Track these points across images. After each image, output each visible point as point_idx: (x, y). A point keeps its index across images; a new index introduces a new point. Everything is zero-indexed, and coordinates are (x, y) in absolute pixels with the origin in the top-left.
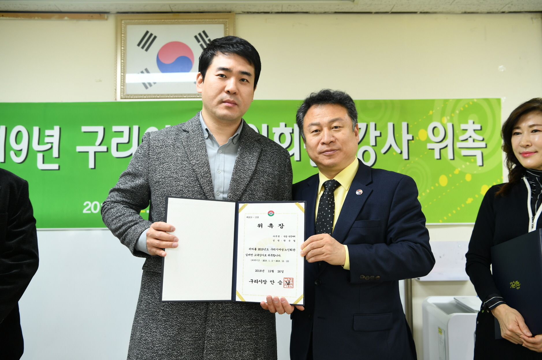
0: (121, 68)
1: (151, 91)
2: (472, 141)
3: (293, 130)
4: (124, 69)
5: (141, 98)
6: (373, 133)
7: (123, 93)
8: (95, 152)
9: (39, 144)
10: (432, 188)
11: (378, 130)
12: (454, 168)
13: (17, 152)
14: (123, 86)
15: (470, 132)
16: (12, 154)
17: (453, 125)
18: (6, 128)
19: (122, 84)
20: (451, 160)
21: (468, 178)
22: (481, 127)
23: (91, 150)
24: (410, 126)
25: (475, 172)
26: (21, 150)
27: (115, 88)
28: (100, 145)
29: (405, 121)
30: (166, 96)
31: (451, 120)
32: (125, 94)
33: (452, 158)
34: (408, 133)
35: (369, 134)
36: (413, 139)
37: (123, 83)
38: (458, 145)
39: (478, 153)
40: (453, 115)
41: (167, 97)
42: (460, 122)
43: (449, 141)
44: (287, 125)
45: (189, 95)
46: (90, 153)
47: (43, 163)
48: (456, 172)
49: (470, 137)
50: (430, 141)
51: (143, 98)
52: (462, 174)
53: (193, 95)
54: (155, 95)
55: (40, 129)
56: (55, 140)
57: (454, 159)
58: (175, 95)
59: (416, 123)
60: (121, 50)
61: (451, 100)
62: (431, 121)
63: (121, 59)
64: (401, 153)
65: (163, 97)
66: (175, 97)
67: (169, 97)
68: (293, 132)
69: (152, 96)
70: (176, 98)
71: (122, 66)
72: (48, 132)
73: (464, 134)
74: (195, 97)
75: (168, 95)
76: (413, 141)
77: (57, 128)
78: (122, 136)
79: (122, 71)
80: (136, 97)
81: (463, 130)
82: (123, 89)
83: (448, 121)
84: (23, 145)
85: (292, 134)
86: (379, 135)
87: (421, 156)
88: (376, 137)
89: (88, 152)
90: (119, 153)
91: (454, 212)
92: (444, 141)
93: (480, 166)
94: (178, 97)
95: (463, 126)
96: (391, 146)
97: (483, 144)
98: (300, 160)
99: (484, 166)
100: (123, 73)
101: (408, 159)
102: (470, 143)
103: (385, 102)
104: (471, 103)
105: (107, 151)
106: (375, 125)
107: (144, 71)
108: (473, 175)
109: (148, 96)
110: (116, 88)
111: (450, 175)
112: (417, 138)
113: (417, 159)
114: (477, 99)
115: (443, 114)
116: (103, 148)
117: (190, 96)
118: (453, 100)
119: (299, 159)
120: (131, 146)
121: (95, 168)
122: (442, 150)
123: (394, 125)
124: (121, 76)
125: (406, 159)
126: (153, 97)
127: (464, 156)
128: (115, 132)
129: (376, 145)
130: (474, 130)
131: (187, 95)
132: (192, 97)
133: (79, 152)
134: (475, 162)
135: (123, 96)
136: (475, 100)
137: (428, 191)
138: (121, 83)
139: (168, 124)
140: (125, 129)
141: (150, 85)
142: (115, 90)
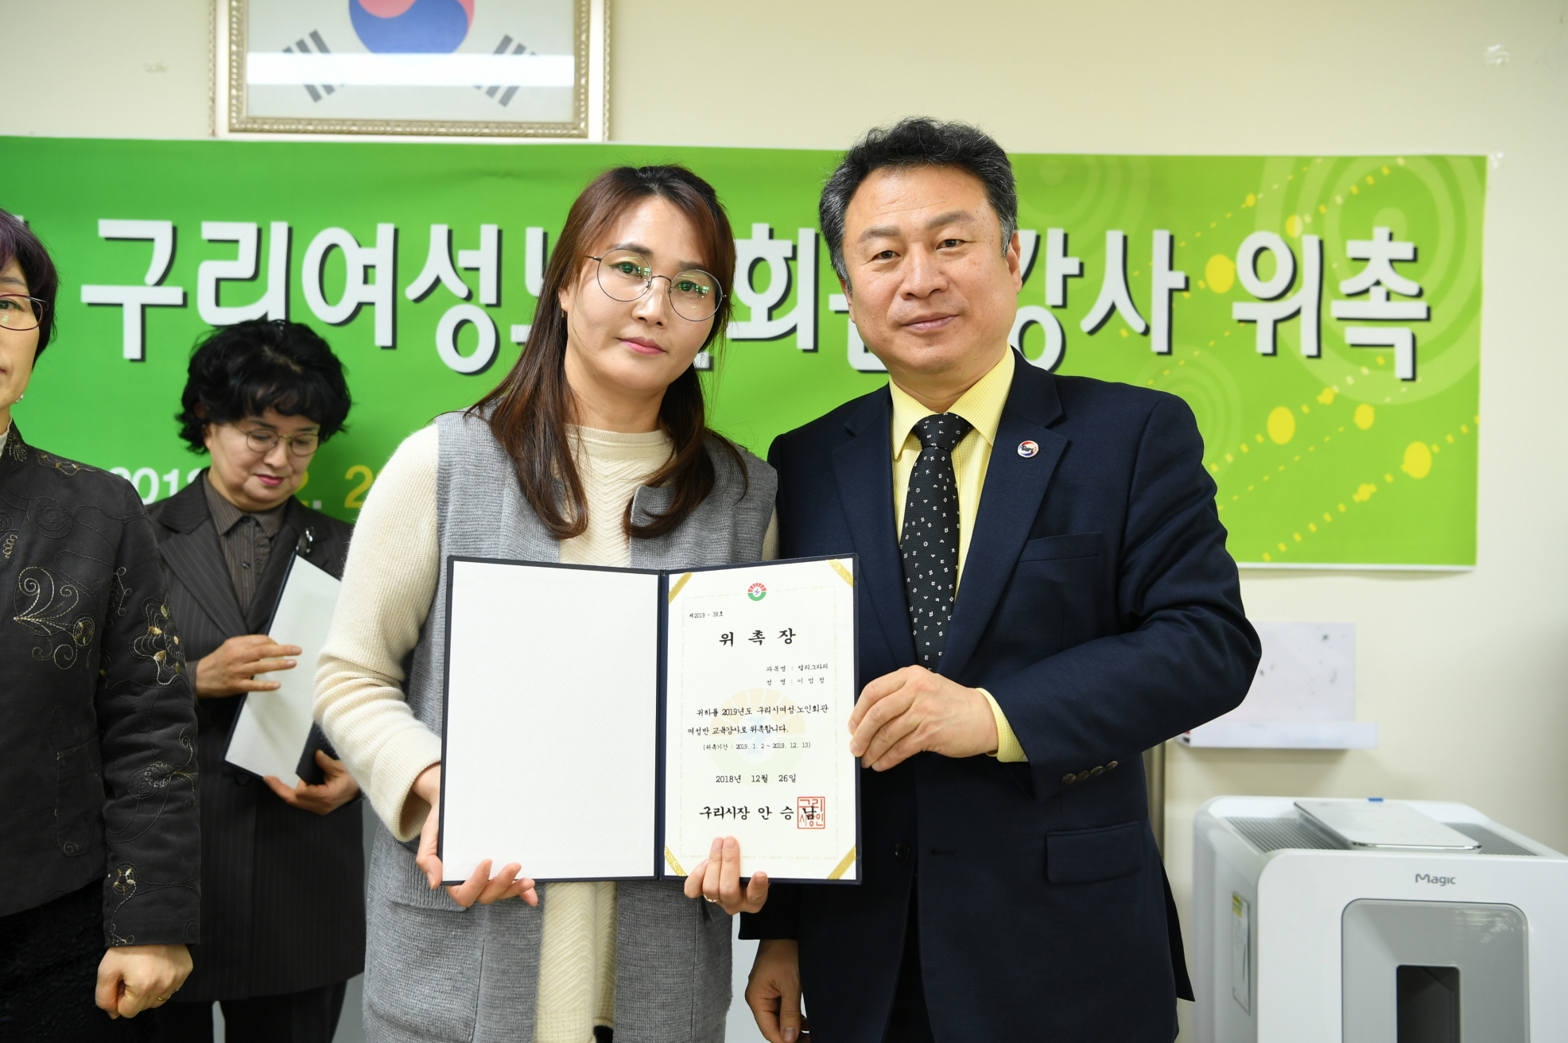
0: (231, 28)
1: (327, 109)
2: (1384, 296)
3: (795, 248)
4: (240, 33)
5: (297, 132)
6: (1055, 265)
7: (239, 112)
8: (144, 307)
10: (1244, 448)
11: (1075, 255)
12: (1320, 386)
14: (238, 90)
15: (1378, 268)
17: (1321, 243)
19: (234, 83)
20: (1310, 357)
21: (1364, 418)
22: (1416, 251)
23: (132, 297)
24: (1179, 244)
25: (1388, 400)
27: (211, 94)
28: (159, 283)
29: (1162, 227)
30: (382, 125)
31: (1317, 225)
32: (244, 115)
33: (1314, 352)
34: (1171, 268)
35: (1043, 267)
36: (1187, 288)
37: (237, 80)
38: (1337, 308)
39: (1400, 336)
40: (1323, 209)
41: (382, 129)
42: (1347, 234)
43: (1305, 296)
44: (776, 233)
45: (454, 123)
46: (126, 309)
48: (1326, 397)
49: (1378, 283)
50: (1243, 296)
51: (306, 132)
52: (1345, 406)
53: (470, 127)
54: (343, 121)
57: (1319, 356)
58: (410, 123)
59: (1198, 235)
61: (1320, 161)
62: (1248, 229)
64: (1147, 331)
65: (370, 129)
66: (408, 129)
67: (389, 129)
68: (794, 257)
69: (332, 125)
70: (412, 134)
71: (234, 20)
73: (1356, 272)
74: (476, 130)
75: (387, 123)
76: (1186, 295)
78: (234, 257)
79: (234, 38)
80: (282, 127)
81: (1355, 259)
82: (237, 98)
83: (1306, 230)
85: (791, 263)
86: (1076, 271)
87: (1212, 343)
88: (1065, 277)
89: (121, 305)
90: (222, 310)
91: (1312, 527)
92: (1289, 294)
93: (1404, 380)
94: (420, 129)
95: (1355, 248)
96: (1113, 308)
97: (1418, 309)
98: (815, 349)
99: (1419, 379)
100: (237, 46)
101: (1169, 352)
102: (1374, 305)
103: (1102, 163)
104: (1386, 171)
105: (185, 304)
106: (1066, 237)
107: (310, 43)
108: (1380, 411)
109: (320, 124)
110: (214, 93)
111: (1305, 409)
112: (1201, 284)
113: (1196, 353)
114: (1405, 157)
115: (1290, 207)
116: (171, 294)
117: (459, 127)
118: (1325, 158)
119: (811, 346)
120: (264, 290)
121: (143, 359)
122: (1280, 326)
123: (1125, 239)
124: (231, 53)
125: (1160, 354)
126: (338, 128)
127: (1354, 346)
128: (211, 241)
129: (1064, 305)
130: (1392, 261)
131: (449, 125)
132: (464, 130)
133: (91, 305)
134: (1390, 365)
135: (237, 123)
136: (1401, 162)
137: (1229, 458)
138: (230, 79)
139: (386, 221)
140: (245, 233)
141: (329, 89)
142: (210, 100)
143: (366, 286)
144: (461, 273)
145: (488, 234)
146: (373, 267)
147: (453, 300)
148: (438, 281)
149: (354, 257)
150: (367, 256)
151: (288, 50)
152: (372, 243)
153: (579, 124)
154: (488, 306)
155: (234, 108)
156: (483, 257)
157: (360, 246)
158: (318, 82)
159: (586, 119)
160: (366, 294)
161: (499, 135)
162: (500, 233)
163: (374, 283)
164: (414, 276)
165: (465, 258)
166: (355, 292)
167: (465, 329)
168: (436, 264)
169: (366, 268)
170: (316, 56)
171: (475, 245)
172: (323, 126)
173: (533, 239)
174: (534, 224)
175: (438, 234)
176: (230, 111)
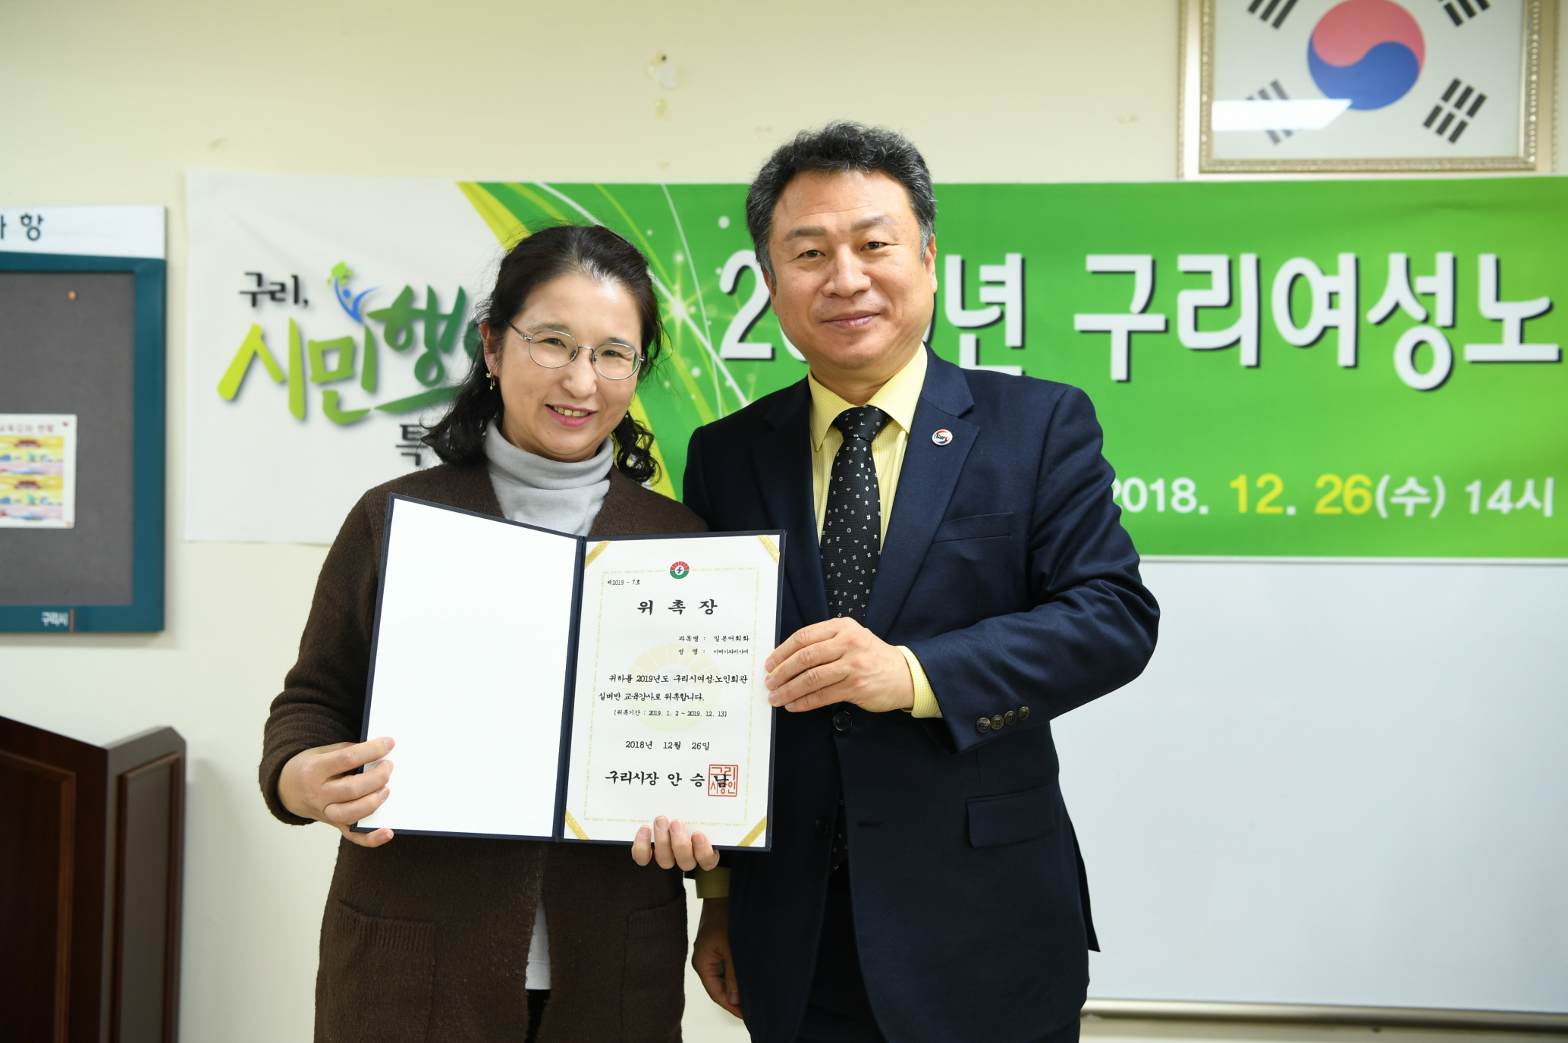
1: (1288, 150)
4: (1210, 84)
5: (1262, 172)
7: (1209, 155)
8: (1130, 333)
9: (963, 307)
14: (1207, 136)
19: (1203, 130)
23: (1119, 325)
27: (1181, 140)
28: (1144, 311)
32: (1213, 158)
37: (1207, 127)
45: (1410, 161)
46: (1114, 336)
51: (1270, 172)
53: (1424, 164)
54: (1304, 162)
55: (963, 263)
56: (1011, 295)
60: (1202, 25)
63: (1202, 54)
66: (1364, 168)
67: (1346, 167)
69: (1295, 164)
70: (1369, 172)
71: (1205, 74)
72: (987, 272)
74: (1430, 167)
75: (1345, 162)
77: (1014, 260)
78: (1208, 286)
79: (1205, 89)
82: (1206, 143)
89: (1109, 332)
90: (1200, 335)
94: (1376, 167)
100: (1208, 96)
105: (1166, 330)
107: (1271, 92)
109: (1282, 165)
110: (1183, 139)
116: (1154, 321)
117: (1413, 164)
120: (1237, 316)
121: (1128, 380)
126: (1299, 168)
128: (1187, 273)
133: (1083, 332)
135: (1207, 165)
138: (1200, 126)
139: (1347, 250)
140: (1217, 264)
141: (1288, 133)
142: (1179, 146)
143: (1331, 312)
144: (1419, 298)
145: (1444, 261)
146: (1336, 293)
147: (1411, 323)
148: (1397, 306)
149: (1319, 285)
150: (1330, 283)
151: (1250, 98)
152: (1335, 272)
153: (1528, 157)
154: (1445, 327)
155: (1204, 153)
156: (1440, 282)
157: (1324, 273)
158: (1278, 127)
159: (1535, 154)
160: (1331, 318)
161: (1452, 171)
162: (1455, 261)
163: (1337, 307)
164: (1375, 300)
165: (1422, 284)
166: (1320, 316)
167: (1421, 350)
168: (1395, 290)
169: (1331, 295)
170: (1276, 103)
171: (1431, 271)
172: (1286, 166)
173: (1486, 265)
174: (1487, 251)
175: (1397, 262)
176: (1200, 156)
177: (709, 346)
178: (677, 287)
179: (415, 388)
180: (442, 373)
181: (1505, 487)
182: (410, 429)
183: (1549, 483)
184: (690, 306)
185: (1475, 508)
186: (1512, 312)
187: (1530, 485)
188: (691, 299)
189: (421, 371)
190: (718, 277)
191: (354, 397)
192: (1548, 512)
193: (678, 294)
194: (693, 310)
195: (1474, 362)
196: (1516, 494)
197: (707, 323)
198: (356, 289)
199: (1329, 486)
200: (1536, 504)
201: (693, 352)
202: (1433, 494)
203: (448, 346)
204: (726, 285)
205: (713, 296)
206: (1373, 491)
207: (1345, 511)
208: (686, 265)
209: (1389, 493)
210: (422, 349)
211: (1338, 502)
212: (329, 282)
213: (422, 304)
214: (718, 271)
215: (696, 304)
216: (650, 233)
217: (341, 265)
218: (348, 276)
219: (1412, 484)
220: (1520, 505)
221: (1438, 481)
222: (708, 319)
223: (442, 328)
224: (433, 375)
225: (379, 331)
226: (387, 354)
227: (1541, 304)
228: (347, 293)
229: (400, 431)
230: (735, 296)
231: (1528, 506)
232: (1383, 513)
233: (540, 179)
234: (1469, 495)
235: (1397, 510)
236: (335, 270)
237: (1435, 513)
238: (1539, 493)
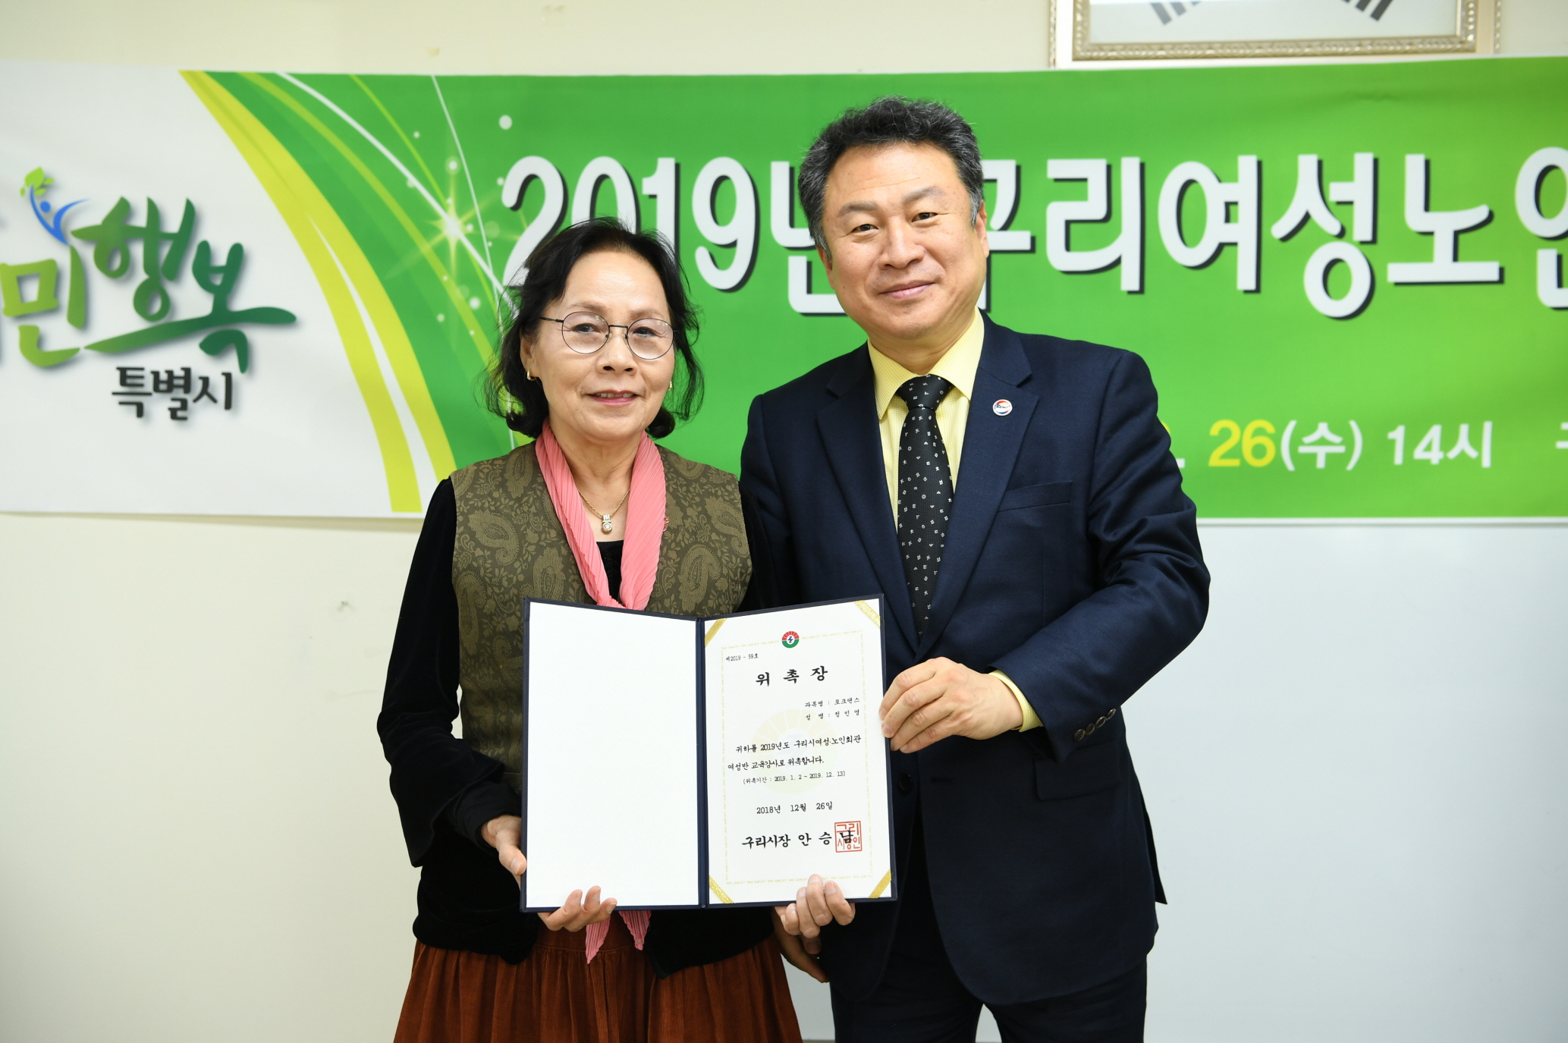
1: (1179, 30)
5: (1147, 58)
7: (1084, 39)
9: (792, 224)
13: (718, 252)
14: (1082, 15)
16: (702, 256)
18: (677, 167)
19: (1079, 7)
26: (733, 244)
27: (1052, 20)
28: (1006, 227)
30: (1242, 47)
32: (1089, 42)
37: (1081, 4)
41: (1241, 51)
45: (1322, 42)
47: (809, 291)
51: (1157, 58)
53: (1341, 45)
54: (1198, 45)
58: (1272, 43)
65: (1229, 51)
66: (1270, 51)
67: (1249, 51)
69: (1187, 48)
70: (1275, 56)
74: (1348, 49)
75: (1247, 44)
78: (1083, 197)
80: (1131, 53)
82: (1082, 23)
84: (740, 228)
90: (1072, 255)
94: (1284, 50)
105: (1033, 250)
109: (1174, 48)
110: (1055, 19)
116: (1018, 239)
117: (1328, 46)
120: (1117, 232)
126: (1192, 53)
128: (1057, 180)
131: (1317, 43)
132: (1334, 49)
135: (1082, 50)
139: (1247, 152)
140: (1093, 170)
141: (1179, 8)
142: (1051, 27)
143: (1228, 225)
144: (1333, 207)
145: (1363, 163)
146: (1235, 203)
147: (1323, 238)
148: (1307, 217)
149: (1215, 194)
150: (1228, 192)
152: (1234, 178)
153: (1467, 36)
154: (1363, 243)
155: (1079, 35)
156: (1358, 189)
157: (1220, 181)
159: (1474, 32)
160: (1227, 233)
161: (1374, 53)
162: (1376, 162)
163: (1236, 221)
164: (1280, 214)
165: (1337, 191)
166: (1215, 231)
167: (1335, 270)
168: (1305, 198)
169: (1228, 205)
171: (1348, 176)
172: (1176, 50)
173: (1414, 166)
174: (1415, 151)
175: (1307, 165)
176: (1074, 38)
177: (489, 272)
178: (451, 201)
179: (136, 324)
180: (167, 305)
181: (1435, 433)
182: (129, 373)
183: (1487, 427)
184: (466, 223)
185: (1398, 459)
186: (1444, 223)
187: (1464, 429)
188: (468, 216)
189: (141, 302)
190: (500, 189)
191: (59, 333)
192: (1486, 462)
193: (452, 209)
194: (470, 228)
195: (1397, 284)
196: (1448, 441)
197: (488, 245)
198: (57, 202)
199: (1225, 434)
200: (1472, 453)
201: (470, 278)
202: (1349, 442)
203: (173, 272)
204: (509, 198)
205: (494, 213)
206: (1277, 439)
207: (1243, 462)
208: (461, 173)
209: (1295, 442)
210: (141, 276)
211: (1236, 452)
212: (23, 192)
213: (140, 220)
214: (500, 181)
215: (474, 221)
216: (417, 135)
217: (39, 171)
218: (46, 186)
219: (1323, 430)
220: (1453, 454)
221: (1353, 424)
222: (488, 240)
223: (165, 250)
224: (157, 306)
225: (88, 253)
226: (99, 281)
227: (1479, 214)
228: (46, 207)
229: (117, 374)
230: (520, 212)
231: (1463, 454)
232: (1290, 466)
233: (282, 70)
234: (1393, 442)
235: (1305, 462)
236: (29, 178)
237: (1350, 466)
238: (1475, 440)
